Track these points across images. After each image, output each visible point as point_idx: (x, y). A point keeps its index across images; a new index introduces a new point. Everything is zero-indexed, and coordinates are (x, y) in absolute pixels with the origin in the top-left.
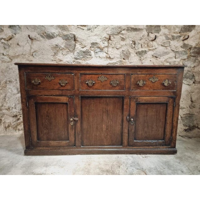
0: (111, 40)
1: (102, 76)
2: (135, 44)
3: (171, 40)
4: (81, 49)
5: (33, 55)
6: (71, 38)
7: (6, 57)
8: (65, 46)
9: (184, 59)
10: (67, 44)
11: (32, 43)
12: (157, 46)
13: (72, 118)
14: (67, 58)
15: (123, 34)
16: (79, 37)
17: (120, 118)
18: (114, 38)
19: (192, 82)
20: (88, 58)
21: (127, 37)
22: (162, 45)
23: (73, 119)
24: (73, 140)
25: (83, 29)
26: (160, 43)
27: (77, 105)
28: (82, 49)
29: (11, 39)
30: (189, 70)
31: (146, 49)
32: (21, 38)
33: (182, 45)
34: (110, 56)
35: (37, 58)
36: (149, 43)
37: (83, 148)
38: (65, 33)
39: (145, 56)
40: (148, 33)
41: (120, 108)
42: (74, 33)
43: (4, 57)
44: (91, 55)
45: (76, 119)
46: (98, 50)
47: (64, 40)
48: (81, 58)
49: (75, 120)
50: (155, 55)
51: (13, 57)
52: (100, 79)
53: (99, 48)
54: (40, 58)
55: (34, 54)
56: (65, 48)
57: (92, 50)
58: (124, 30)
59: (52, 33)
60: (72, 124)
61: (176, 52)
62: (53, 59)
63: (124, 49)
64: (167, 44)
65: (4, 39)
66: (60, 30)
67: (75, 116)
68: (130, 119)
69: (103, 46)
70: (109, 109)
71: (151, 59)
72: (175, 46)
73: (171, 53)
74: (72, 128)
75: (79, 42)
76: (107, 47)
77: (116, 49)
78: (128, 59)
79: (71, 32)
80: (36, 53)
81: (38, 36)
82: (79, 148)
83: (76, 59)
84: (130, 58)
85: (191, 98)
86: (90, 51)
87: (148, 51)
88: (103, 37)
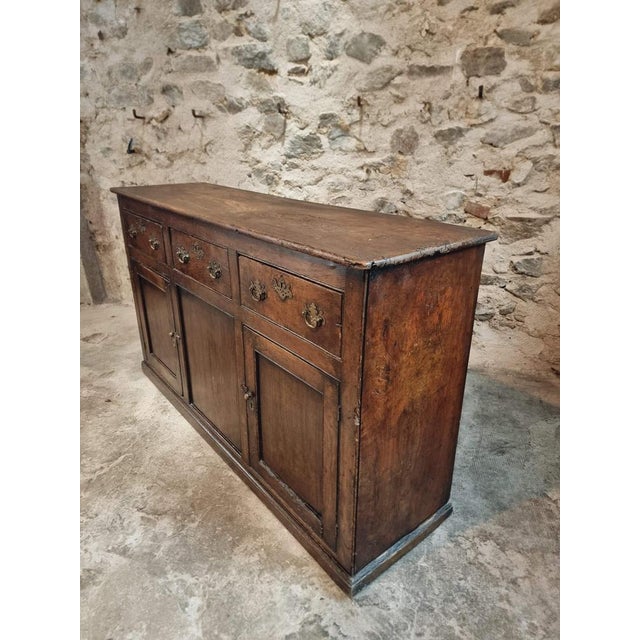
0: (369, 105)
2: (430, 110)
3: (540, 93)
4: (298, 133)
5: (207, 150)
6: (275, 106)
7: (162, 157)
8: (265, 128)
10: (269, 123)
11: (203, 123)
12: (494, 113)
14: (269, 155)
15: (397, 87)
16: (292, 103)
18: (375, 98)
20: (313, 153)
21: (409, 91)
22: (510, 110)
25: (302, 84)
26: (503, 104)
28: (300, 133)
29: (167, 117)
31: (462, 125)
32: (183, 114)
34: (366, 145)
35: (214, 157)
36: (469, 107)
38: (264, 96)
39: (459, 143)
40: (468, 77)
42: (280, 95)
43: (158, 156)
44: (322, 145)
46: (337, 133)
47: (262, 112)
48: (299, 154)
50: (489, 140)
51: (173, 155)
53: (338, 126)
54: (219, 156)
55: (208, 148)
56: (264, 132)
57: (324, 134)
58: (400, 73)
59: (237, 99)
61: (555, 127)
62: (242, 158)
63: (401, 127)
64: (524, 105)
65: (156, 119)
66: (253, 91)
69: (347, 123)
71: (475, 150)
73: (538, 132)
75: (294, 116)
76: (360, 122)
77: (381, 128)
78: (412, 153)
79: (275, 94)
80: (212, 146)
81: (213, 108)
83: (289, 157)
84: (416, 151)
86: (318, 135)
87: (468, 130)
88: (347, 98)
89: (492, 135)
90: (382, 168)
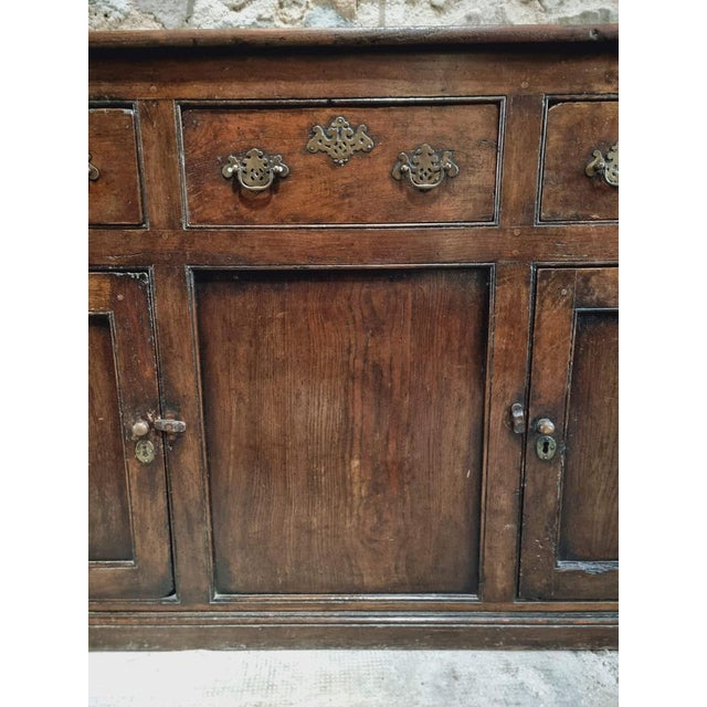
1: (333, 118)
13: (145, 418)
17: (464, 413)
23: (151, 425)
24: (161, 554)
27: (174, 329)
28: (233, 17)
37: (225, 606)
41: (465, 352)
45: (172, 423)
49: (164, 434)
52: (321, 140)
60: (146, 454)
67: (168, 401)
68: (535, 421)
70: (386, 356)
74: (148, 486)
82: (200, 606)
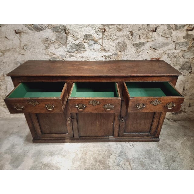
0: (106, 31)
2: (132, 35)
3: (174, 30)
4: (73, 42)
5: (24, 49)
6: (62, 30)
8: (56, 39)
9: (184, 51)
10: (58, 37)
11: (20, 36)
12: (156, 37)
13: (69, 118)
14: (59, 51)
16: (70, 29)
19: (188, 73)
20: (81, 51)
22: (162, 36)
24: (72, 133)
26: (160, 34)
28: (75, 42)
30: (187, 61)
31: (144, 41)
32: (8, 31)
33: (184, 35)
34: (105, 48)
35: (29, 52)
36: (148, 34)
39: (142, 48)
44: (85, 48)
46: (92, 42)
47: (54, 32)
48: (74, 51)
50: (154, 47)
51: (4, 51)
53: (93, 40)
54: (32, 52)
55: (25, 47)
56: (56, 41)
57: (86, 43)
59: (40, 25)
60: (69, 122)
61: (177, 43)
62: (45, 53)
63: (120, 41)
64: (168, 34)
69: (97, 39)
71: (148, 50)
72: (176, 37)
73: (171, 44)
74: (70, 125)
75: (71, 34)
76: (102, 38)
77: (112, 41)
78: (124, 51)
80: (27, 47)
83: (70, 52)
84: (126, 51)
85: (184, 87)
86: (83, 43)
87: (146, 43)
88: (97, 27)
89: (155, 45)
90: (111, 57)
